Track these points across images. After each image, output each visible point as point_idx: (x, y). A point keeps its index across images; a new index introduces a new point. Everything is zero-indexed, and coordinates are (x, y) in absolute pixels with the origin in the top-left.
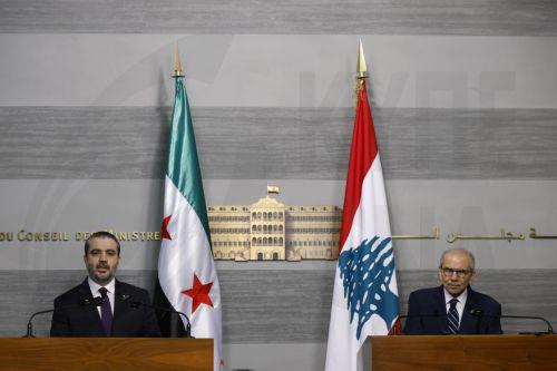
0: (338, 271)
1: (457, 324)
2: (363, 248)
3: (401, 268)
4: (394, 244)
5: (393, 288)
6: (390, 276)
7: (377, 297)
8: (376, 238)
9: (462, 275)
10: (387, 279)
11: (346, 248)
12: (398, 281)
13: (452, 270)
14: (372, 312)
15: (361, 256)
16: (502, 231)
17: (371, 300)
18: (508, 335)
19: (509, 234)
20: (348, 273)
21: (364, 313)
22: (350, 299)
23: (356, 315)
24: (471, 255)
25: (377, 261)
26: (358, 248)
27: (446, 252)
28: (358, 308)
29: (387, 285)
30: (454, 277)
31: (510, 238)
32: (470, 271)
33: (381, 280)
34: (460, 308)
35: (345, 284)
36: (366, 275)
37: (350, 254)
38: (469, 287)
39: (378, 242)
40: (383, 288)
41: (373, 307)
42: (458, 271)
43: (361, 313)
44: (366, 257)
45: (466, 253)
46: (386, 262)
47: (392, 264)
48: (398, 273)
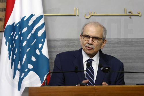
0: (4, 40)
1: (93, 78)
2: (23, 23)
3: (51, 37)
4: (45, 20)
5: (45, 52)
6: (43, 43)
7: (33, 59)
8: (32, 16)
9: (96, 41)
10: (40, 45)
11: (10, 22)
12: (49, 47)
13: (89, 37)
14: (29, 70)
15: (21, 29)
16: (125, 10)
17: (29, 61)
18: (129, 86)
19: (130, 13)
20: (11, 41)
21: (24, 71)
22: (13, 60)
23: (18, 72)
24: (104, 28)
25: (33, 32)
26: (19, 23)
27: (86, 25)
28: (19, 66)
29: (40, 50)
30: (90, 42)
31: (131, 15)
32: (102, 39)
33: (36, 46)
34: (95, 66)
35: (9, 50)
36: (25, 43)
37: (13, 27)
38: (100, 51)
39: (34, 19)
40: (38, 52)
41: (30, 66)
42: (94, 38)
43: (21, 71)
44: (25, 30)
45: (100, 25)
46: (40, 33)
47: (44, 35)
48: (49, 41)
